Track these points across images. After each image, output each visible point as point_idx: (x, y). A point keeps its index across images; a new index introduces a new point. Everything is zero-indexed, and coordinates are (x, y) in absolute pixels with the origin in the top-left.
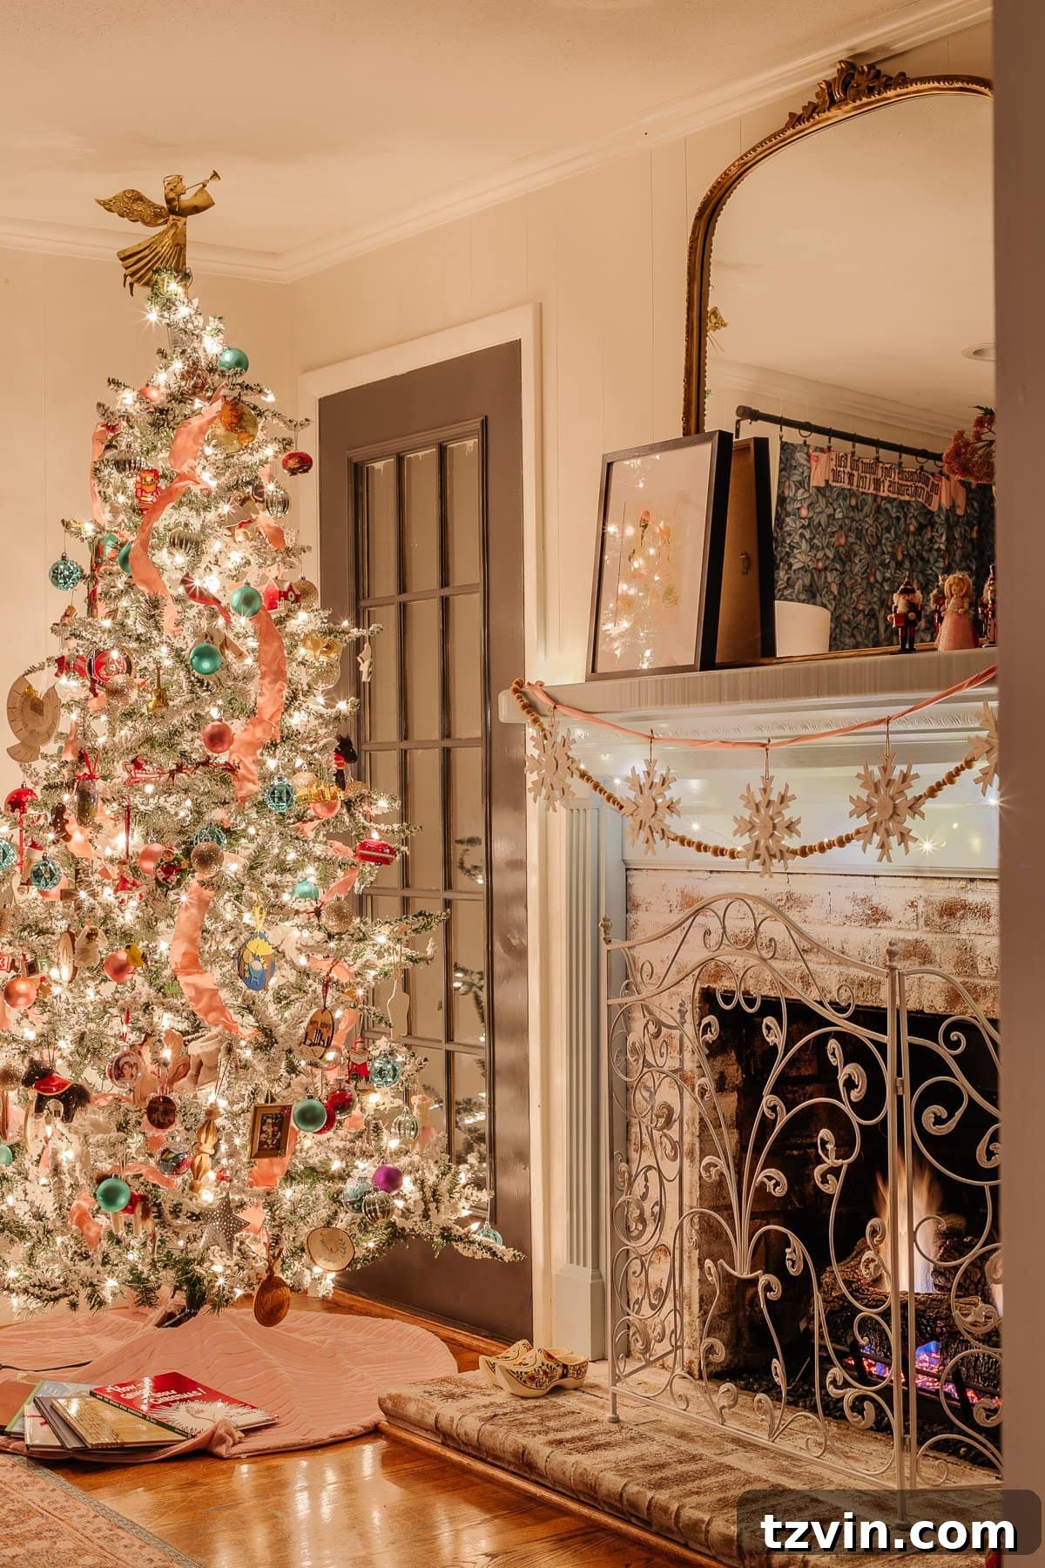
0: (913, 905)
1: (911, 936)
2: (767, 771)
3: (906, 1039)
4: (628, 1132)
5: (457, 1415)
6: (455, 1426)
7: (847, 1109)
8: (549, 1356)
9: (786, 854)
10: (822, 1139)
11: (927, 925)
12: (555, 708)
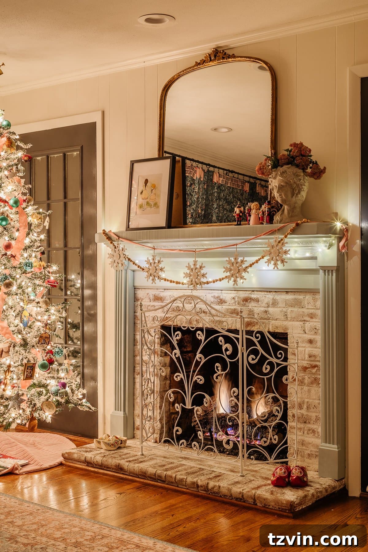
0: (234, 298)
1: (233, 308)
2: (195, 259)
3: (245, 336)
4: (134, 369)
5: (93, 456)
6: (92, 460)
7: (225, 357)
8: (117, 438)
9: (202, 283)
10: (217, 366)
11: (238, 304)
12: (119, 239)
